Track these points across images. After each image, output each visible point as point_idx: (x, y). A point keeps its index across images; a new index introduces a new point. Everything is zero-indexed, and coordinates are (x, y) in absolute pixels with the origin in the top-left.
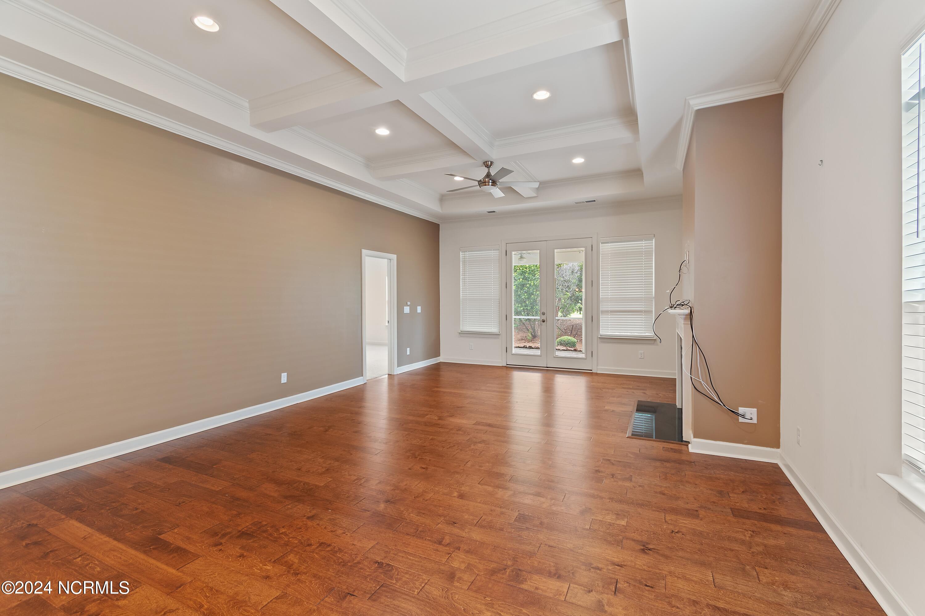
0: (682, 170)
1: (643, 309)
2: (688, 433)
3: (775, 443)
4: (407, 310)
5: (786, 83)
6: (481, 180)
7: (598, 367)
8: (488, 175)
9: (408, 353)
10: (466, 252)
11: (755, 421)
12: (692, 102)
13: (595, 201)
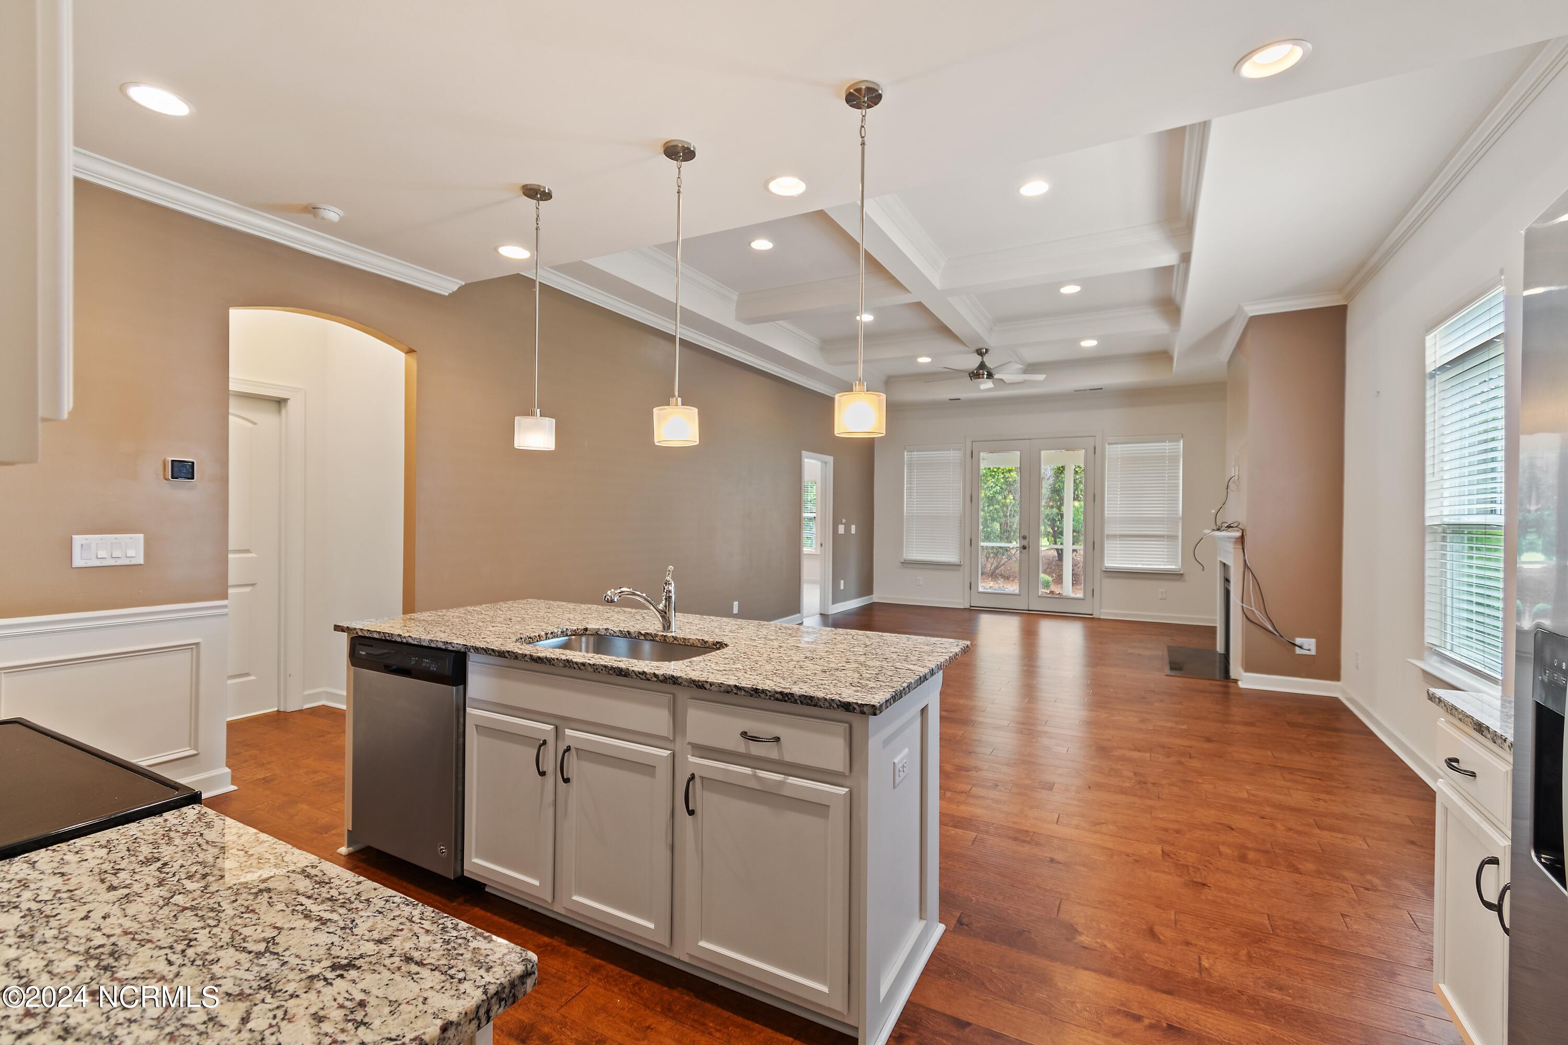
0: (1226, 361)
1: (1166, 533)
2: (1236, 670)
3: (1333, 673)
4: (841, 529)
5: (1351, 296)
6: (973, 372)
7: (1102, 611)
8: (982, 366)
9: (842, 588)
10: (914, 452)
11: (1313, 652)
12: (1246, 309)
13: (1101, 389)
